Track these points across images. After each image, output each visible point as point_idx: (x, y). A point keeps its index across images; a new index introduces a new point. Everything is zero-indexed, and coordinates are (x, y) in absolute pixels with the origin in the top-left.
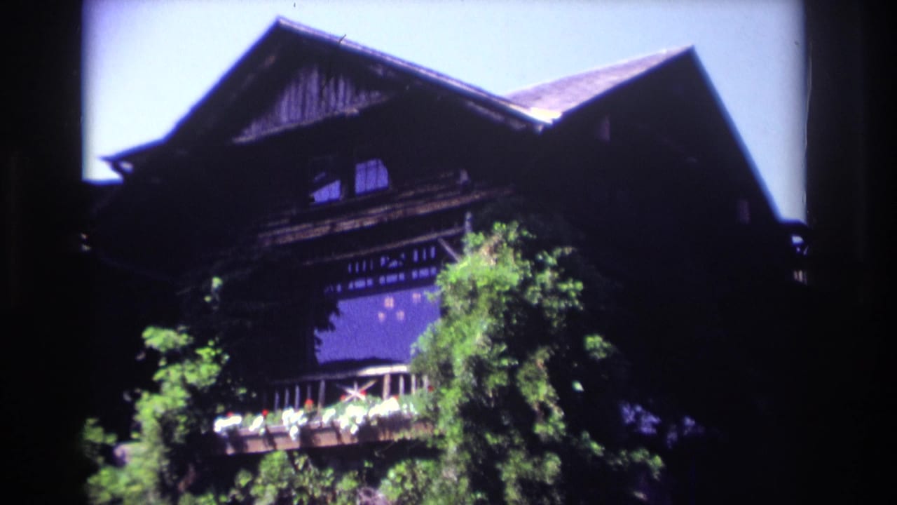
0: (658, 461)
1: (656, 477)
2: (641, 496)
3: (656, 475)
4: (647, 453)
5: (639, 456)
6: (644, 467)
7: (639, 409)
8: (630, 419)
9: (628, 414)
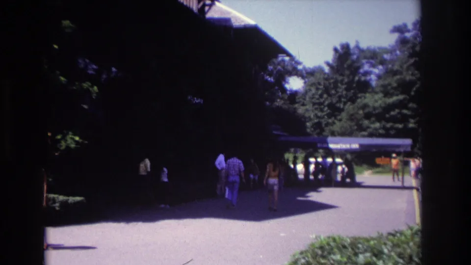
0: (95, 88)
1: (94, 97)
2: (85, 107)
3: (94, 96)
4: (90, 84)
5: (86, 85)
6: (88, 91)
7: (87, 61)
8: (82, 66)
9: (81, 63)
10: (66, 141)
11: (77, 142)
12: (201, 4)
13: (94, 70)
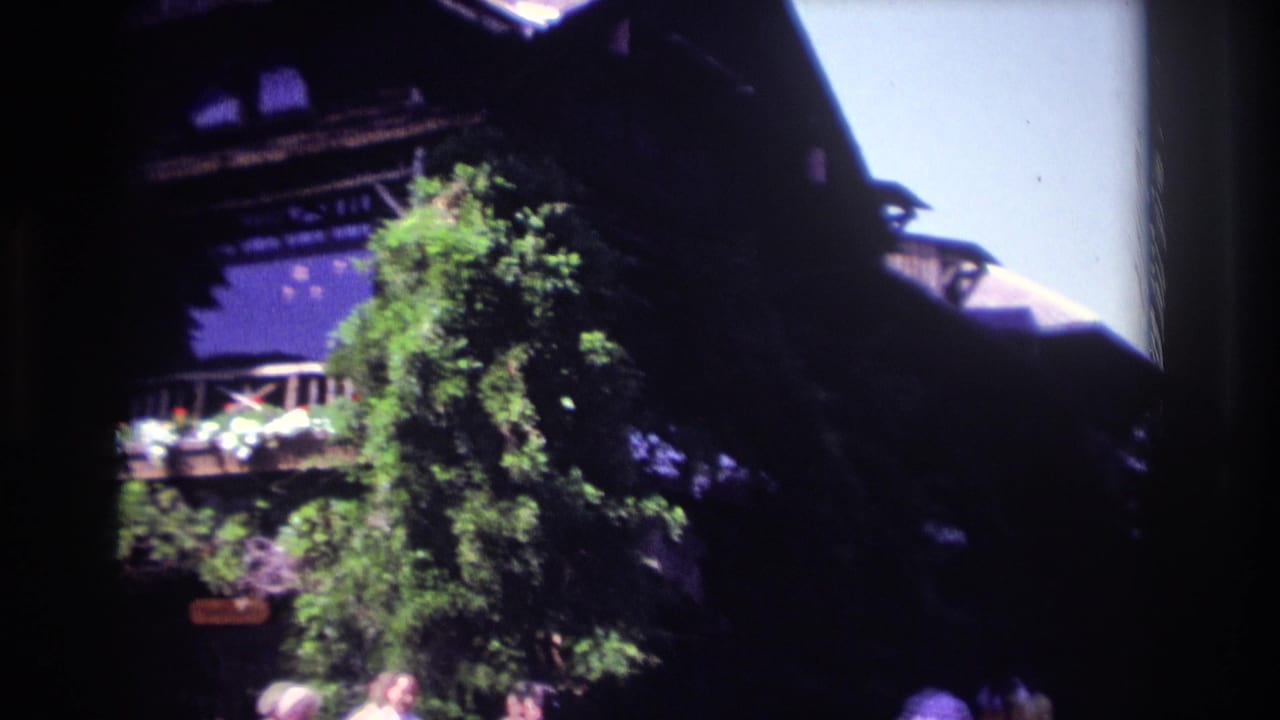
0: (679, 513)
1: (676, 539)
2: (654, 564)
3: (676, 534)
4: (664, 503)
5: (653, 506)
6: (658, 523)
7: (654, 439)
8: (641, 453)
9: (638, 445)
10: (602, 657)
11: (632, 662)
12: (951, 272)
13: (675, 463)
